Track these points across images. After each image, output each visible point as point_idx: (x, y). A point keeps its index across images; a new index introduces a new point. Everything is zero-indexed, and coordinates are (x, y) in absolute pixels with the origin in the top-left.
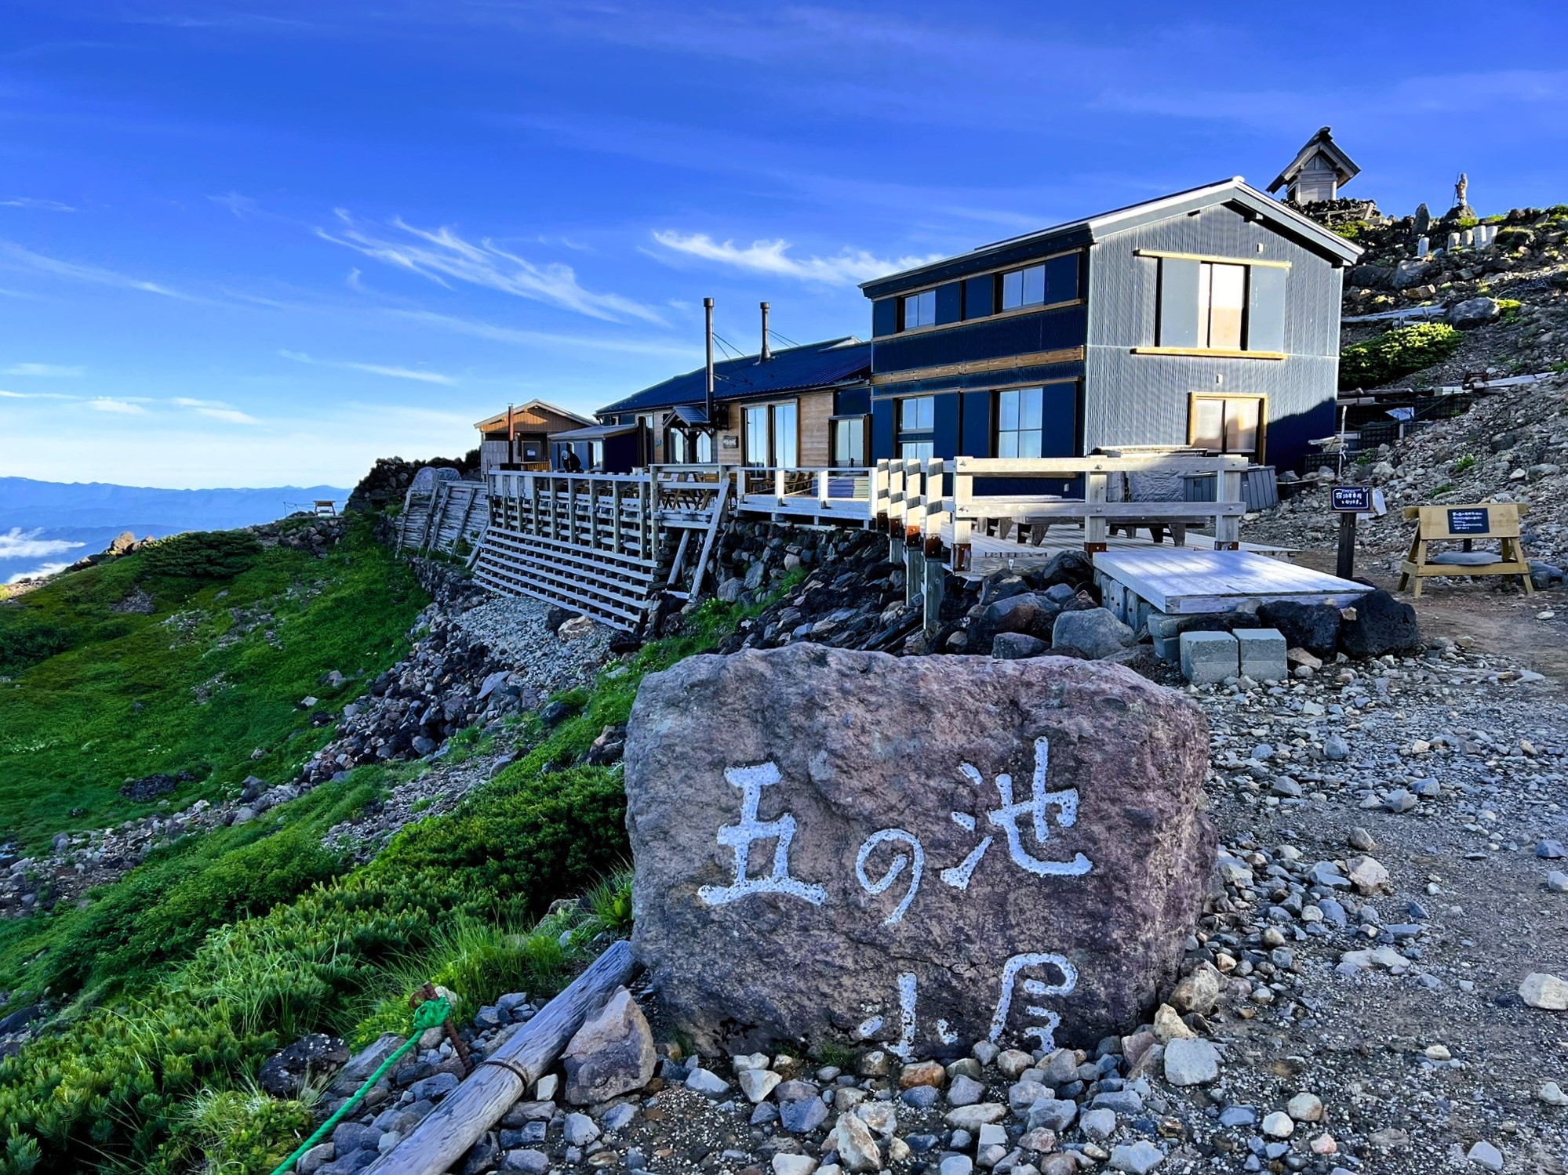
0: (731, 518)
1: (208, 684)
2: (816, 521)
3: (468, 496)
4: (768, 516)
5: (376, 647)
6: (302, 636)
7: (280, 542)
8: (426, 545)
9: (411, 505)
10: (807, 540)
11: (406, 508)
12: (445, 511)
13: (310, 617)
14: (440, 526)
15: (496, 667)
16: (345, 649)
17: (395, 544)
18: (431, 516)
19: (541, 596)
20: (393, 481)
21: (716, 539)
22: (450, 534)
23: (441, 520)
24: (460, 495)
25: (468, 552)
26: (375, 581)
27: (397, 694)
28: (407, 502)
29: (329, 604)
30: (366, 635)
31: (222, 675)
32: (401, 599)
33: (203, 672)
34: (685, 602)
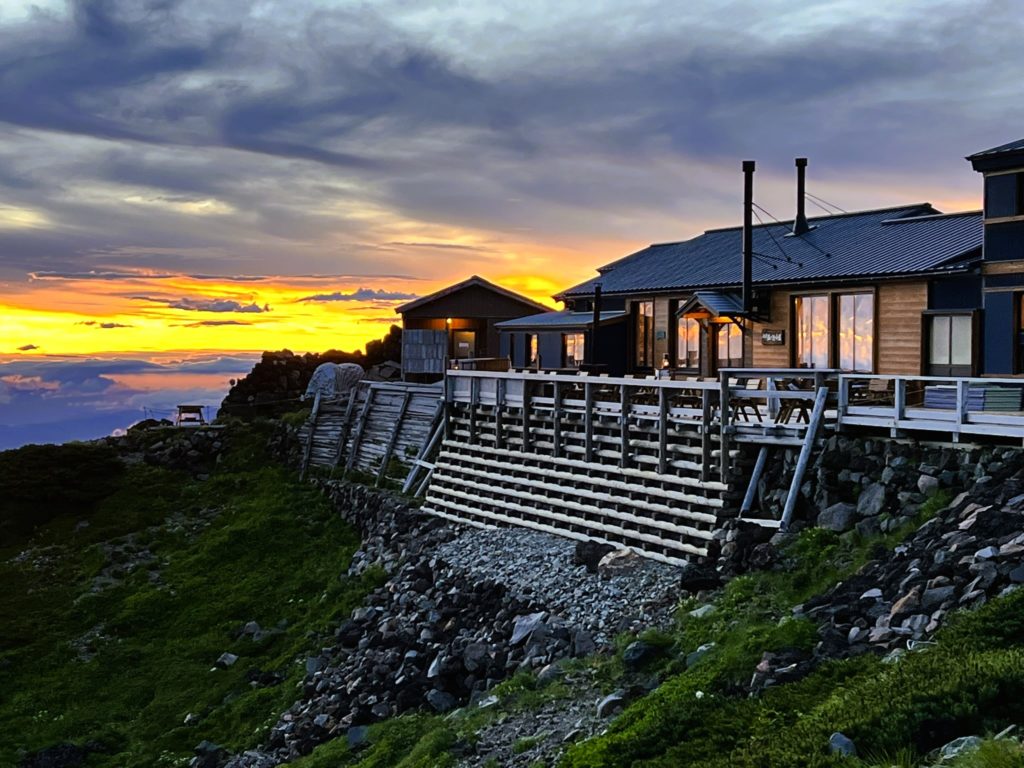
0: (829, 433)
1: (87, 638)
2: (956, 439)
3: (400, 402)
4: (886, 431)
5: (297, 594)
6: (198, 579)
7: (146, 459)
8: (342, 463)
9: (320, 412)
10: (943, 461)
11: (313, 416)
12: (367, 419)
13: (202, 555)
14: (361, 440)
15: (526, 609)
16: (257, 595)
17: (297, 462)
18: (347, 427)
19: (543, 527)
20: (284, 381)
21: (811, 459)
22: (375, 450)
23: (362, 432)
24: (387, 400)
25: (402, 472)
26: (281, 511)
27: (377, 643)
28: (315, 410)
29: (225, 538)
30: (280, 579)
31: (102, 627)
32: (316, 533)
33: (78, 623)
34: (774, 530)
